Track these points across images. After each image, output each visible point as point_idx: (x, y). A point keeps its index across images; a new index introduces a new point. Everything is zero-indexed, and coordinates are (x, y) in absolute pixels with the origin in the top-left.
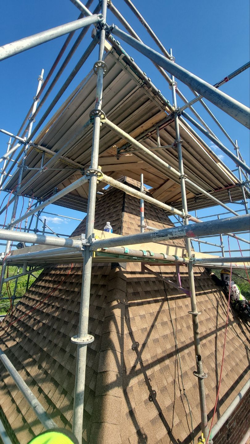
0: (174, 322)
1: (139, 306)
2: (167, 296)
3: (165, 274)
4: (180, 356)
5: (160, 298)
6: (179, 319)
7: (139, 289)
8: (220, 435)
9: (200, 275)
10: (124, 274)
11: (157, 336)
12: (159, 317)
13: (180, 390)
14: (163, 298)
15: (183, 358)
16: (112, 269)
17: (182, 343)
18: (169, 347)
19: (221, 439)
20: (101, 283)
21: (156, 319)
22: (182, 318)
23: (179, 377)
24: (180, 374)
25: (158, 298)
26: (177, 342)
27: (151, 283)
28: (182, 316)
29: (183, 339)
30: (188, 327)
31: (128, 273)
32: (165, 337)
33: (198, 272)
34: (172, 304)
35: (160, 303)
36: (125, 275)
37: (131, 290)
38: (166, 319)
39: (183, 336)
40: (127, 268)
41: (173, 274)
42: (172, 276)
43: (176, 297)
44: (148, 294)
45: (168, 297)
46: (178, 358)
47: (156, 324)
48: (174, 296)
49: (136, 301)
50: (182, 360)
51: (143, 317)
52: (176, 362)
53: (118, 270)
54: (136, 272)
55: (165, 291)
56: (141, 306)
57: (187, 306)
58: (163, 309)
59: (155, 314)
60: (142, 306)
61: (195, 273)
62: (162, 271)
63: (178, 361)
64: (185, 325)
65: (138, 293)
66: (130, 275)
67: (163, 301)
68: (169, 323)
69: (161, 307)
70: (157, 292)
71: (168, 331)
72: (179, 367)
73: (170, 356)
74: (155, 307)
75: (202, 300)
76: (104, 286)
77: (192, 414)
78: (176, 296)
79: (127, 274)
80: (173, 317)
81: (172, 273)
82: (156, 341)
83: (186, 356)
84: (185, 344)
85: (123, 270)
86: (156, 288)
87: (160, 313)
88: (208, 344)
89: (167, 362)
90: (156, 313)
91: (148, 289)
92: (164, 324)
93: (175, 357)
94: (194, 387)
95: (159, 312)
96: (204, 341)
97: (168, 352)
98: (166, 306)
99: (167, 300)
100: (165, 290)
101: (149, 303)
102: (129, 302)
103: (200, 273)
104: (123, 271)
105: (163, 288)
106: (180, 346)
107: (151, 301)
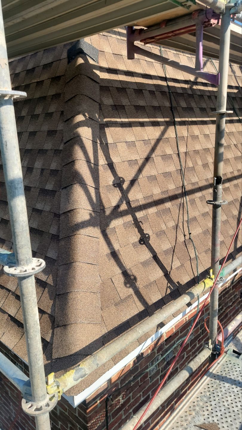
0: (182, 156)
1: (124, 129)
2: (174, 118)
3: (174, 82)
4: (188, 200)
5: (162, 120)
6: (191, 153)
7: (125, 102)
8: (231, 291)
9: (236, 91)
10: (94, 71)
11: (154, 173)
12: (158, 148)
13: (185, 236)
14: (168, 119)
15: (193, 202)
16: (69, 62)
17: (193, 184)
18: (172, 187)
19: (233, 296)
20: (52, 92)
21: (153, 150)
22: (197, 152)
23: (185, 222)
24: (186, 219)
25: (159, 120)
26: (185, 182)
27: (146, 94)
28: (197, 149)
29: (195, 179)
30: (205, 166)
31: (102, 69)
32: (167, 175)
33: (233, 85)
34: (183, 131)
35: (162, 128)
36: (98, 72)
37: (108, 101)
38: (169, 151)
39: (196, 176)
40: (100, 61)
41: (188, 84)
42: (186, 86)
43: (190, 121)
44: (140, 110)
45: (176, 120)
46: (185, 202)
47: (153, 156)
48: (187, 119)
49: (118, 120)
50: (191, 204)
51: (131, 145)
52: (182, 206)
53: (80, 61)
54: (119, 70)
55: (171, 110)
56: (128, 129)
57: (207, 136)
58: (166, 136)
59: (153, 143)
60: (130, 128)
61: (230, 87)
62: (168, 76)
63: (185, 205)
64: (200, 163)
65: (123, 107)
66: (107, 74)
67: (168, 124)
68: (175, 157)
69: (163, 133)
70: (157, 110)
71: (172, 168)
72: (185, 212)
73: (173, 198)
74: (153, 133)
75: (234, 130)
76: (57, 96)
77: (198, 259)
78: (190, 119)
79: (101, 71)
80: (182, 149)
81: (186, 82)
82: (152, 179)
83: (198, 201)
84: (197, 186)
85: (91, 62)
86: (156, 104)
87: (161, 143)
88: (232, 189)
89: (168, 205)
90: (155, 141)
91: (141, 103)
92: (166, 157)
93: (180, 200)
94: (205, 233)
95: (158, 141)
96: (227, 185)
97: (171, 194)
98: (171, 132)
99: (174, 123)
100: (171, 108)
101: (142, 124)
102: (105, 120)
103: (237, 88)
104: (91, 64)
105: (168, 104)
106: (188, 188)
107: (146, 122)
